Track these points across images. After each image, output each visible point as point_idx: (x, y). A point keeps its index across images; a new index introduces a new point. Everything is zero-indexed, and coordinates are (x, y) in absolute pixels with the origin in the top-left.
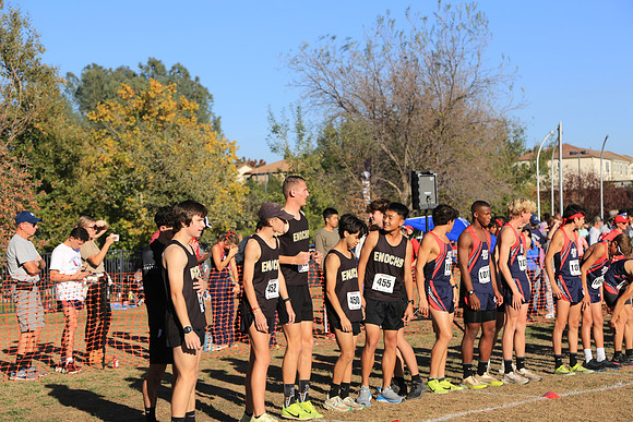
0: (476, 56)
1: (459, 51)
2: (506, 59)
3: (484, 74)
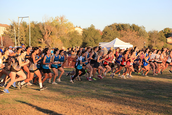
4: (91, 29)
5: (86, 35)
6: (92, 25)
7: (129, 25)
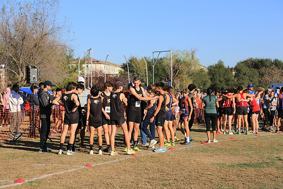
1: (46, 14)
3: (57, 24)
4: (220, 66)
5: (212, 73)
6: (220, 61)
7: (270, 61)
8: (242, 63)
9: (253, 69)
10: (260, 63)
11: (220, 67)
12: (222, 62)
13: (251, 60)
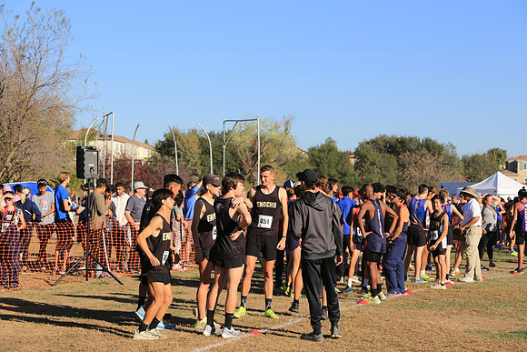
0: (58, 53)
1: (44, 47)
2: (83, 58)
3: (64, 68)
4: (329, 148)
5: (316, 162)
6: (329, 138)
7: (417, 141)
8: (368, 143)
9: (388, 155)
10: (399, 145)
11: (330, 150)
12: (332, 141)
13: (383, 138)
